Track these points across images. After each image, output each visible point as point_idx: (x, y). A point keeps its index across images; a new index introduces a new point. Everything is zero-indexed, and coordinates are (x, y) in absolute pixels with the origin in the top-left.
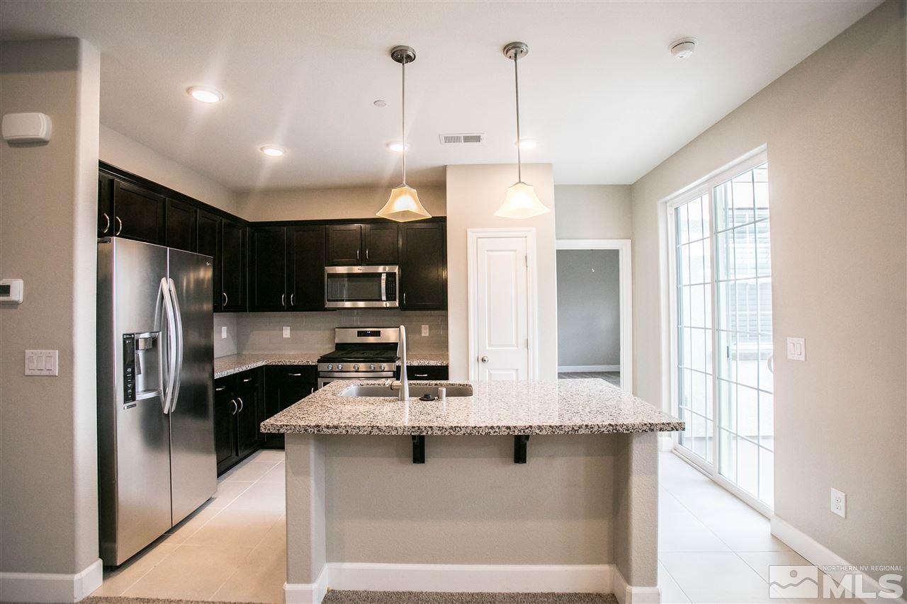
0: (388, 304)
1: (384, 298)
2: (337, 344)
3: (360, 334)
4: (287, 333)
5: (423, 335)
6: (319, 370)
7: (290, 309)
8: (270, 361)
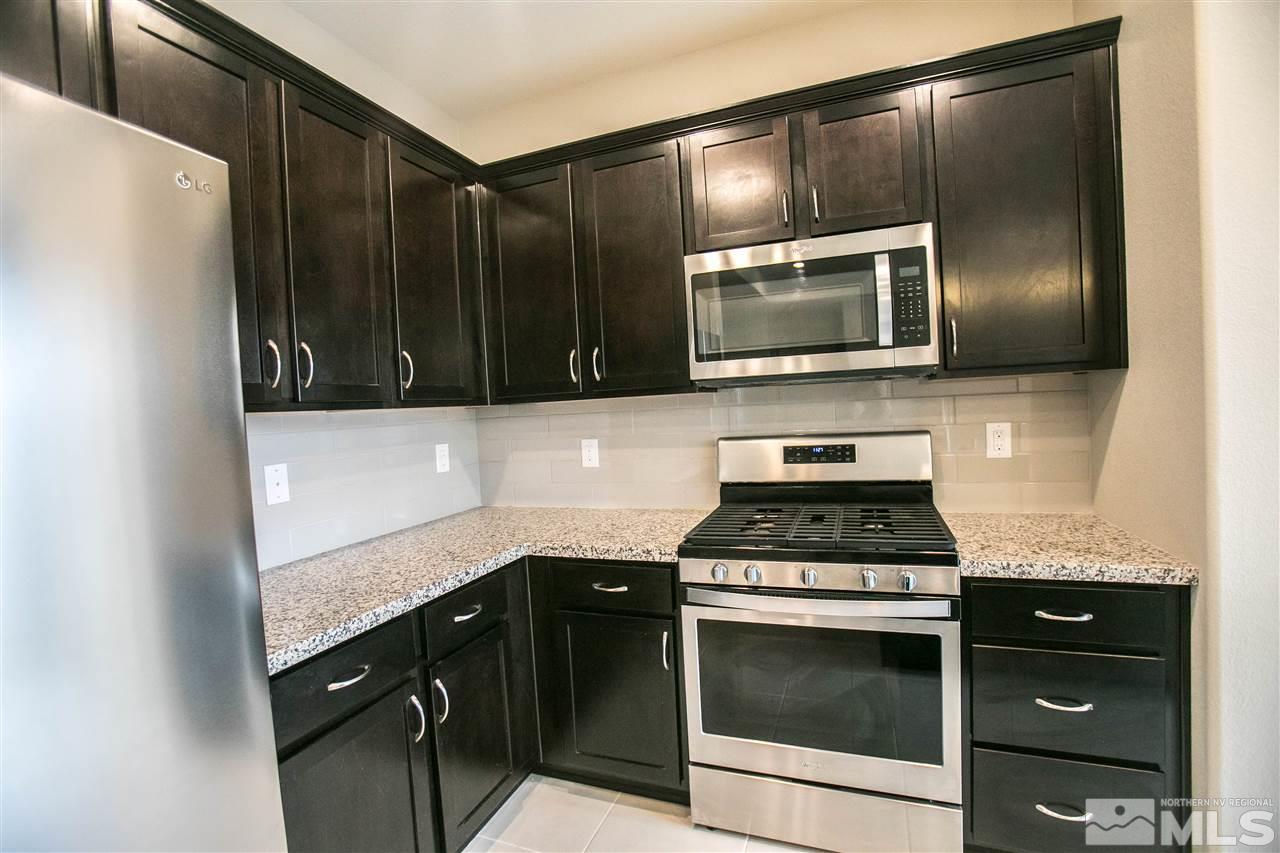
1: (885, 338)
2: (724, 485)
3: (791, 456)
4: (591, 454)
5: (991, 453)
6: (683, 579)
7: (593, 390)
8: (540, 546)
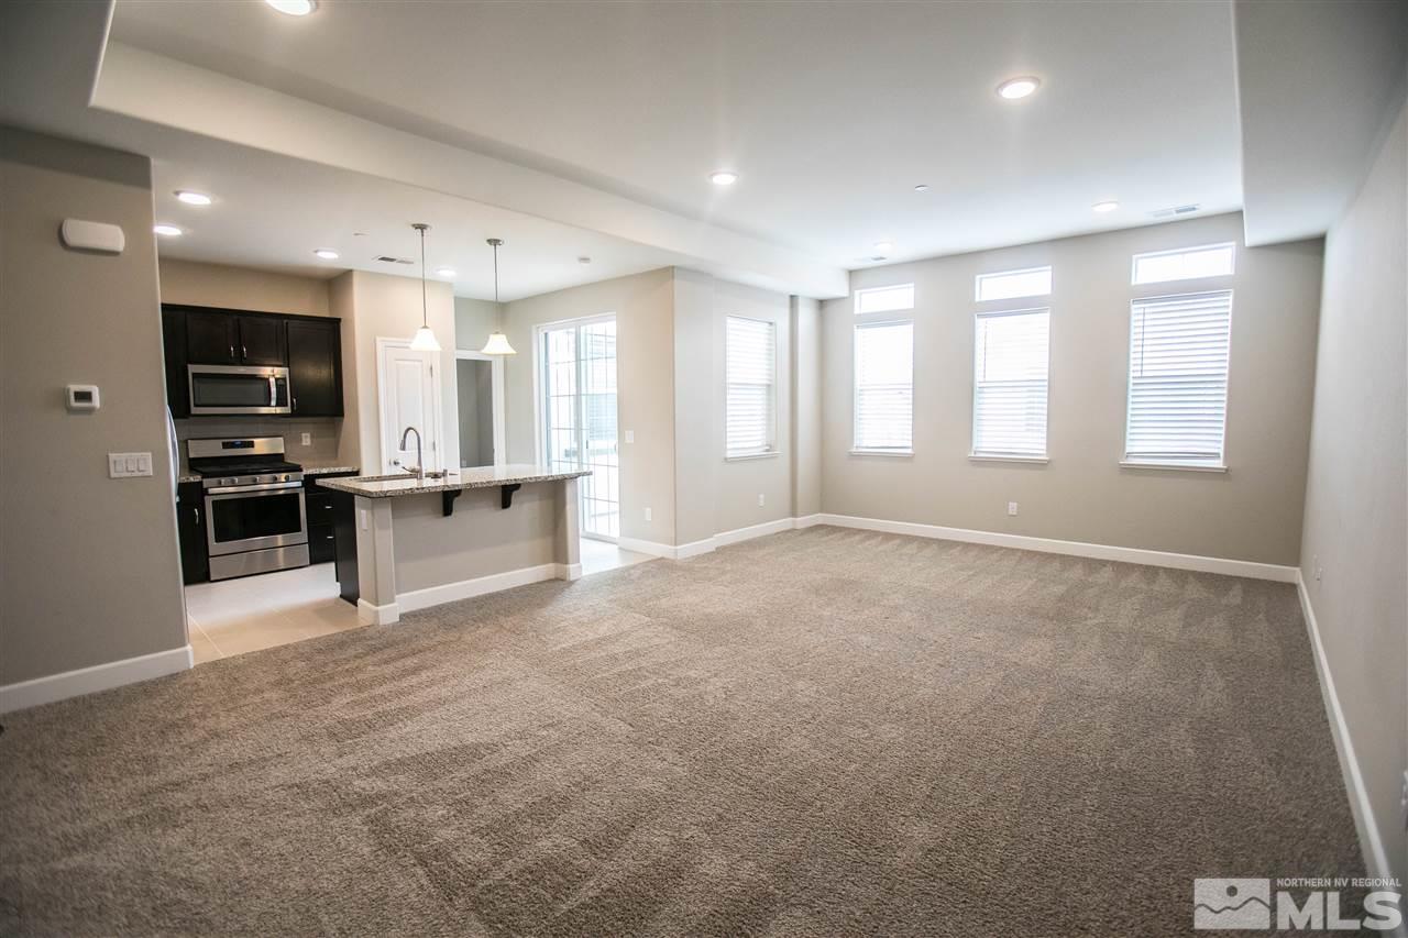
0: (279, 410)
1: (273, 403)
3: (225, 446)
5: (304, 444)
6: (205, 486)
